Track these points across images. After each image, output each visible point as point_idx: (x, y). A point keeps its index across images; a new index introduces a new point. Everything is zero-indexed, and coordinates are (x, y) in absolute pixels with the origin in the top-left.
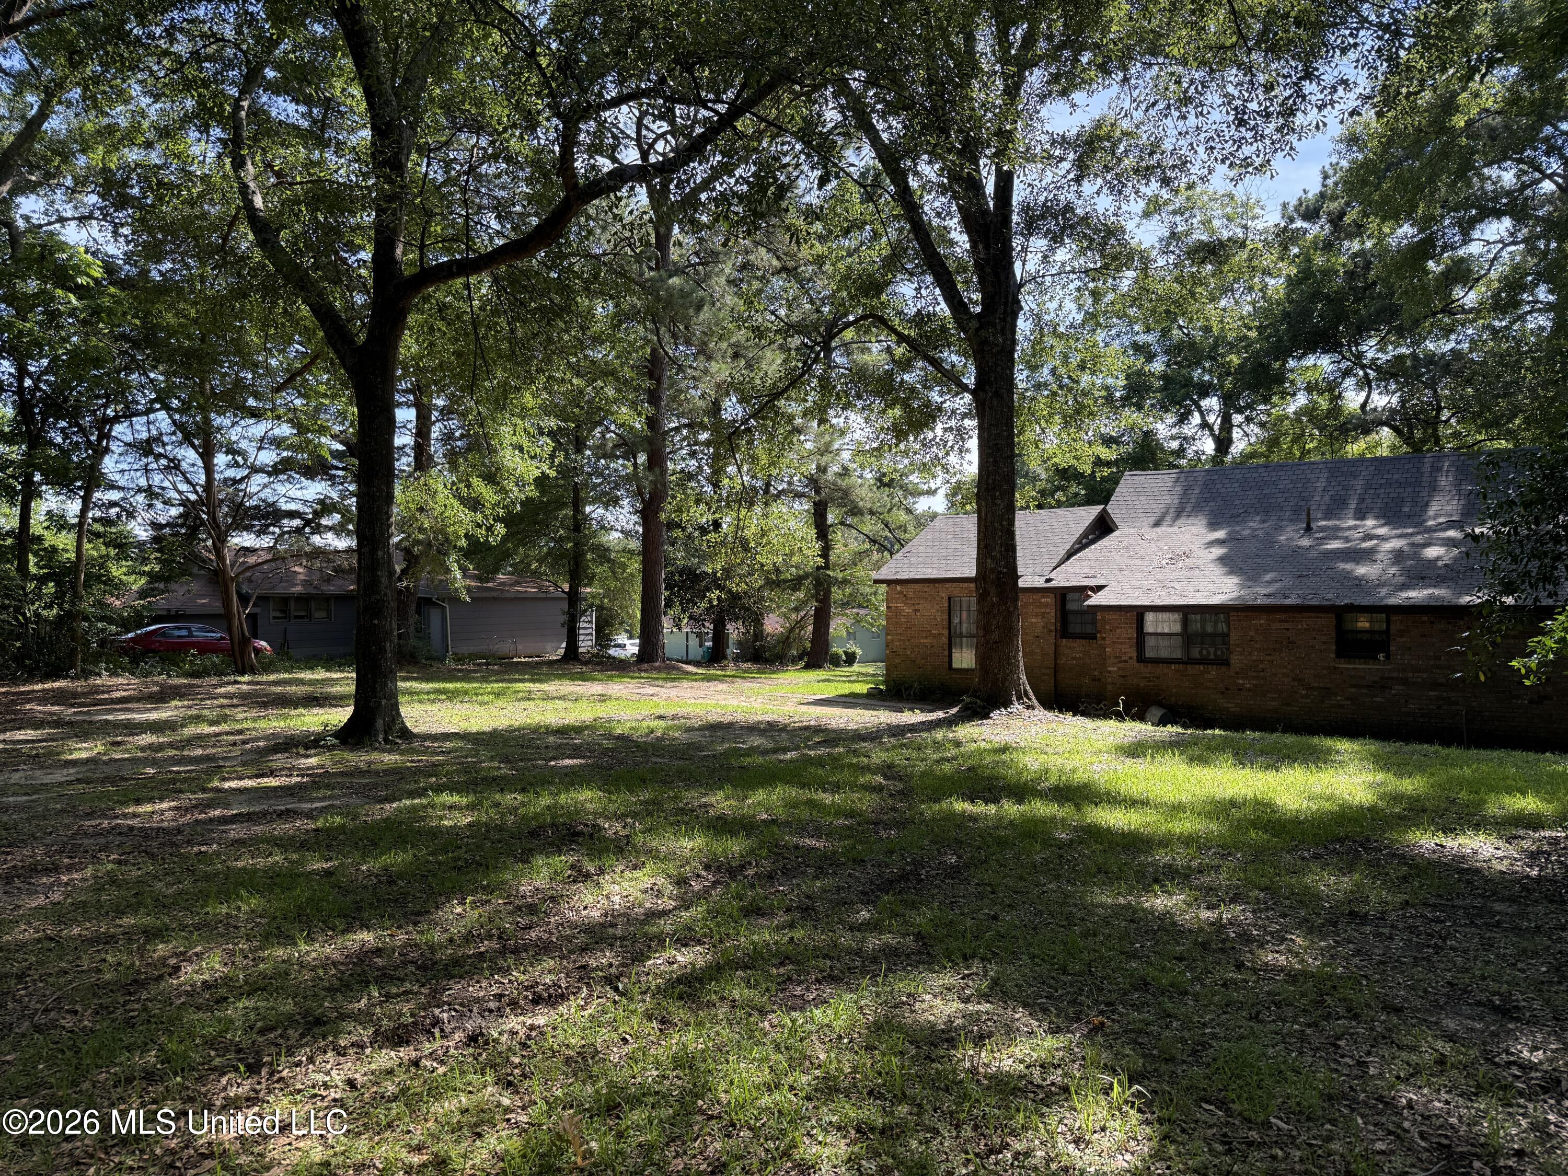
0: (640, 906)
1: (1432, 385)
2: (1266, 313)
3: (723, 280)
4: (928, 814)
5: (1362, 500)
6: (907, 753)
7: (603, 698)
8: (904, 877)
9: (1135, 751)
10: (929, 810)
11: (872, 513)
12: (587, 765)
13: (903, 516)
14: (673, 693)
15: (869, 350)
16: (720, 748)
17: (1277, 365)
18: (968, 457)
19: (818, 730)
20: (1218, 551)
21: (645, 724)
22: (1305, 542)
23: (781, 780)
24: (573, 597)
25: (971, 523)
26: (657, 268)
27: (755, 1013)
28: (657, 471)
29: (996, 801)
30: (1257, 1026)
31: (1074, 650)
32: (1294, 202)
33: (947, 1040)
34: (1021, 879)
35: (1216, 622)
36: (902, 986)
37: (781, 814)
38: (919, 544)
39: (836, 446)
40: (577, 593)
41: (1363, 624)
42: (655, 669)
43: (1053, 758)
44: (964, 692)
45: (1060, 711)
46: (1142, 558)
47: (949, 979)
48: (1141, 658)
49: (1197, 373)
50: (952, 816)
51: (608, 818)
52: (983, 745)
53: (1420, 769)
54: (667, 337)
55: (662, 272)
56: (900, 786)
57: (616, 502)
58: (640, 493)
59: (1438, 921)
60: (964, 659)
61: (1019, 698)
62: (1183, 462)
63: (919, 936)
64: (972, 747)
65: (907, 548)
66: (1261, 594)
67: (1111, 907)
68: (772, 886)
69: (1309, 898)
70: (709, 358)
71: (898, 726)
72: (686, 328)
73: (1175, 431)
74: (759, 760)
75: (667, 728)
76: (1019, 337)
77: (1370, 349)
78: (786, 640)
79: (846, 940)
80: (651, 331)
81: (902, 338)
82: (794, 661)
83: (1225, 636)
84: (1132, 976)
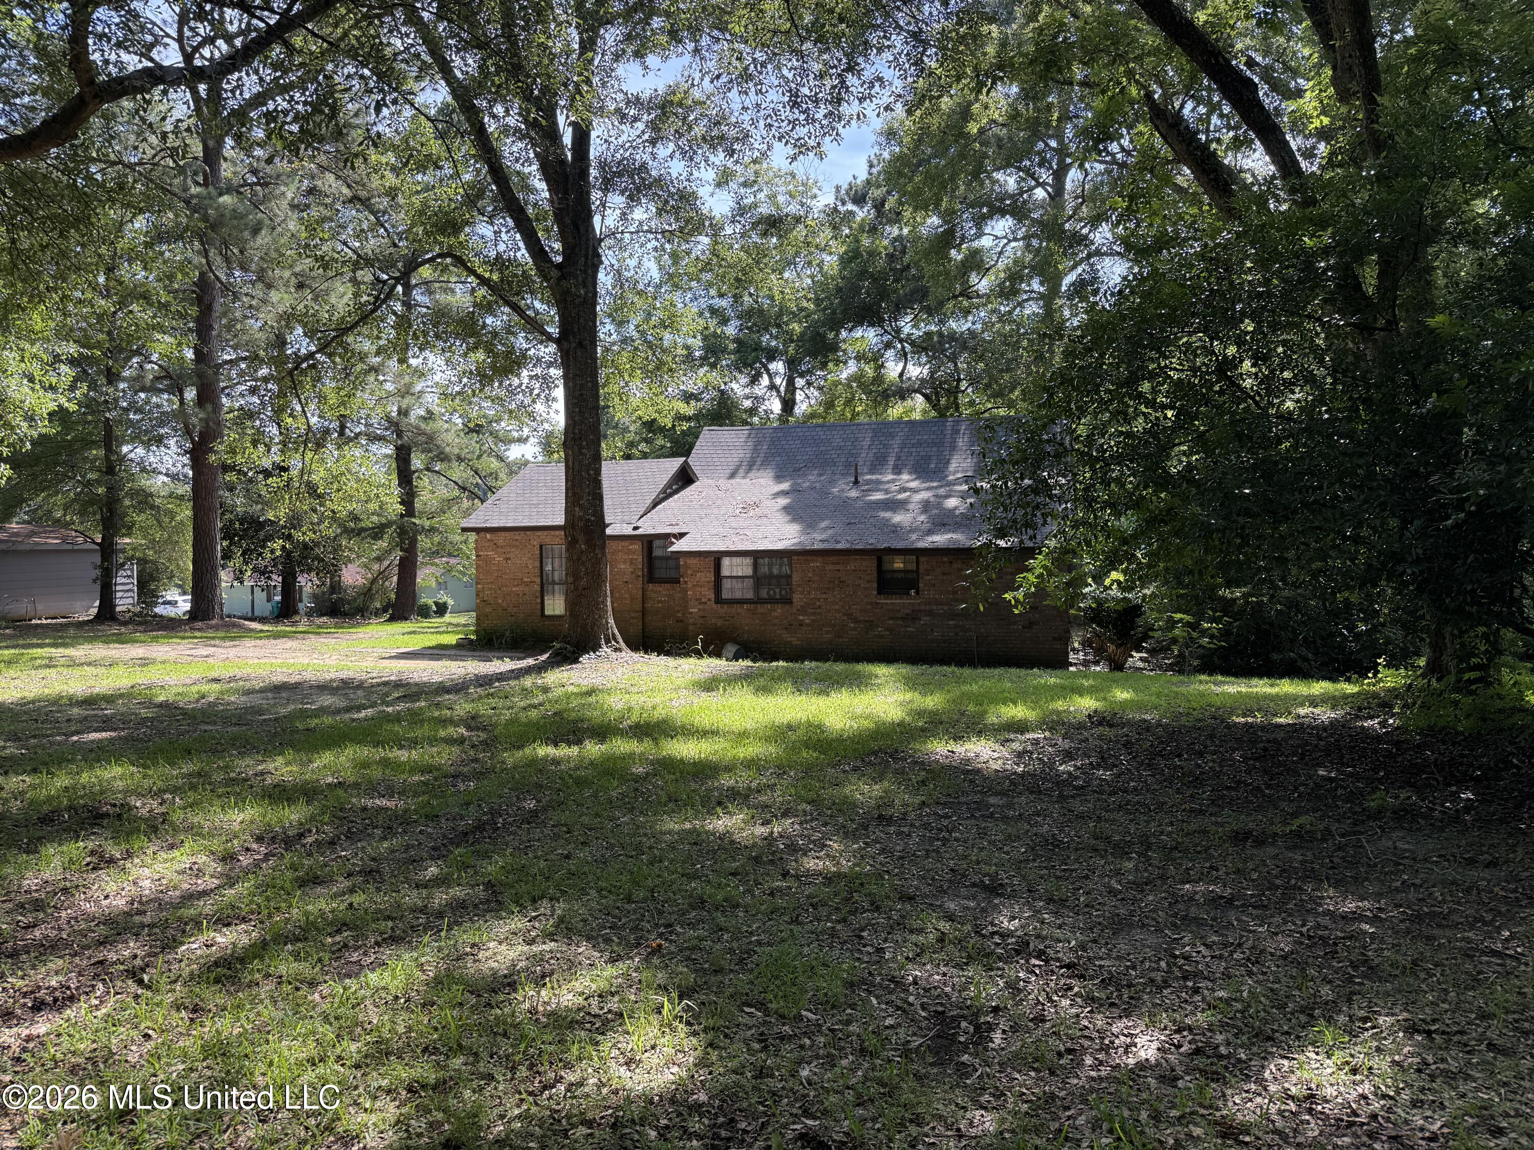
0: (175, 888)
1: (953, 359)
2: (823, 286)
3: (284, 204)
4: (510, 762)
5: (898, 458)
6: (493, 702)
7: (145, 662)
8: (480, 827)
9: (709, 685)
10: (510, 758)
11: (460, 459)
12: (120, 738)
13: (494, 464)
14: (232, 653)
15: (453, 291)
16: (283, 711)
17: (831, 335)
18: (555, 406)
19: (398, 685)
20: (783, 501)
21: (195, 689)
22: (854, 494)
23: (352, 740)
24: (107, 550)
25: (560, 471)
26: (206, 184)
27: (305, 987)
28: (209, 407)
29: (579, 742)
30: (796, 928)
31: (660, 593)
32: (845, 186)
33: (509, 985)
34: (597, 815)
35: (781, 565)
36: (464, 937)
37: (350, 776)
38: (508, 490)
39: (418, 388)
40: (111, 544)
41: (899, 565)
42: (212, 627)
43: (636, 697)
44: (555, 638)
45: (646, 652)
46: (719, 507)
47: (518, 923)
48: (719, 600)
49: (765, 338)
50: (534, 763)
51: (140, 795)
52: (571, 689)
53: (940, 686)
54: (218, 260)
55: (211, 188)
56: (483, 736)
57: (159, 441)
58: (188, 432)
59: (946, 817)
60: (556, 605)
61: (608, 641)
62: (756, 420)
63: (489, 885)
64: (560, 691)
65: (498, 494)
66: (817, 540)
67: (678, 833)
68: (334, 851)
69: (846, 806)
70: (269, 286)
71: (486, 676)
72: (241, 252)
73: (747, 391)
74: (328, 720)
75: (222, 693)
76: (601, 290)
77: (906, 325)
78: (368, 592)
79: (411, 898)
80: (199, 252)
81: (483, 281)
82: (377, 613)
83: (788, 577)
84: (691, 896)
